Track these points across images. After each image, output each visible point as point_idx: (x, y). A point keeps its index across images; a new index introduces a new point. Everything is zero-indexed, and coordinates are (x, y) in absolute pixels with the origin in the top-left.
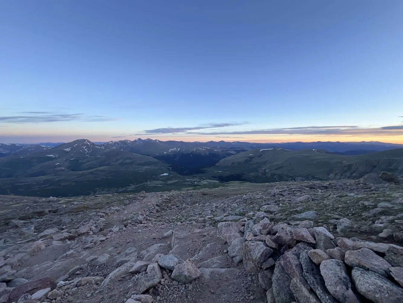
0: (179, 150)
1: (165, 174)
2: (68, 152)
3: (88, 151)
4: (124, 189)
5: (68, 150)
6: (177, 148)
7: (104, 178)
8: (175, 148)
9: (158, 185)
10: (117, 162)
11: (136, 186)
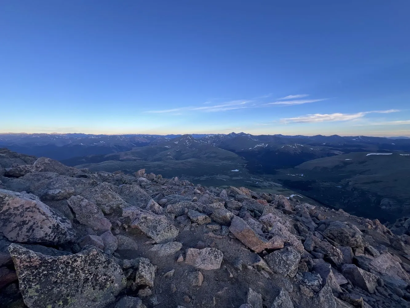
0: (267, 146)
1: (237, 170)
2: (176, 145)
3: (189, 144)
4: (199, 178)
5: (177, 143)
6: (265, 144)
7: (189, 167)
8: (263, 144)
9: (223, 179)
10: (206, 155)
11: (207, 177)
